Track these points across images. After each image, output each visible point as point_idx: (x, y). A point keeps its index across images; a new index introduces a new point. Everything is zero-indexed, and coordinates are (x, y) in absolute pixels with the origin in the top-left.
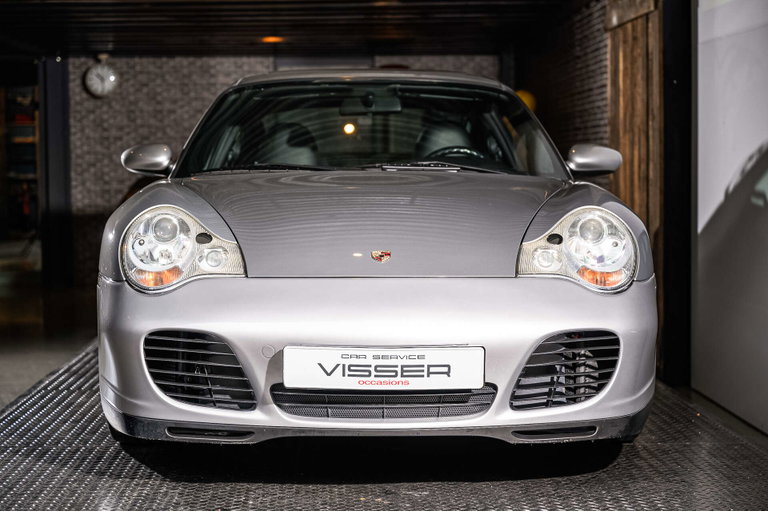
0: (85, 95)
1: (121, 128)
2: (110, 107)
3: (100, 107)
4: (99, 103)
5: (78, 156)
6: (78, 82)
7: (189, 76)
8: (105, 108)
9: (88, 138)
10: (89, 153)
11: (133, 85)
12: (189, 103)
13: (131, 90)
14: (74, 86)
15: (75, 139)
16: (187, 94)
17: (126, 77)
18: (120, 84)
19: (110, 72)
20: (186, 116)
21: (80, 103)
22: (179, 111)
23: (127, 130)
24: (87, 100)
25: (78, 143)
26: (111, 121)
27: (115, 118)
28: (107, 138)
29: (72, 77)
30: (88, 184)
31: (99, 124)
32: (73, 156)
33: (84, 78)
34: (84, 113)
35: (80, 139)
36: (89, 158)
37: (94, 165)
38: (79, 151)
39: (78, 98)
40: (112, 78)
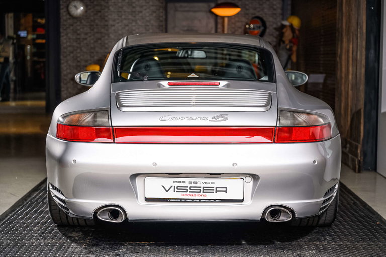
0: (68, 16)
1: (86, 34)
2: (81, 23)
3: (76, 23)
4: (75, 21)
5: (64, 48)
6: (65, 9)
7: (121, 7)
8: (78, 23)
9: (70, 39)
10: (70, 46)
11: (93, 12)
12: (122, 21)
13: (92, 14)
14: (63, 12)
15: (63, 39)
16: (121, 16)
17: (90, 7)
18: (86, 11)
19: (81, 4)
20: (120, 28)
21: (66, 21)
22: (117, 25)
23: (90, 35)
24: (70, 19)
25: (65, 41)
26: (82, 30)
27: (83, 28)
28: (80, 39)
29: (62, 7)
30: (69, 62)
31: (75, 31)
32: (62, 48)
33: (67, 7)
34: (67, 26)
35: (66, 39)
36: (70, 49)
37: (72, 52)
38: (65, 45)
39: (65, 18)
40: (82, 8)
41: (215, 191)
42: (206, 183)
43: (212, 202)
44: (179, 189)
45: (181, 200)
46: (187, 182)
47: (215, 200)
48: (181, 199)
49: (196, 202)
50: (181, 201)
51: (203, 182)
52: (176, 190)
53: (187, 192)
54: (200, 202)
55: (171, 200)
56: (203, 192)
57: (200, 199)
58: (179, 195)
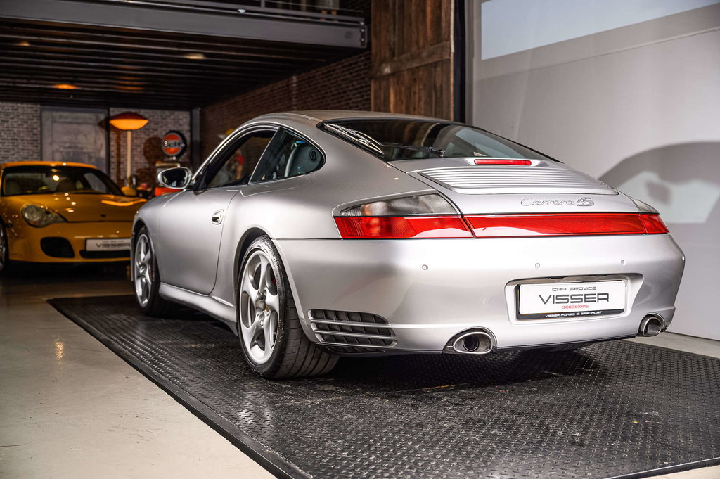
41: (596, 300)
42: (588, 289)
43: (593, 315)
44: (559, 299)
45: (561, 315)
46: (568, 288)
47: (596, 311)
48: (560, 313)
49: (576, 316)
50: (560, 317)
51: (585, 288)
52: (556, 301)
53: (568, 302)
54: (580, 316)
55: (550, 316)
56: (585, 302)
57: (580, 312)
58: (558, 308)
